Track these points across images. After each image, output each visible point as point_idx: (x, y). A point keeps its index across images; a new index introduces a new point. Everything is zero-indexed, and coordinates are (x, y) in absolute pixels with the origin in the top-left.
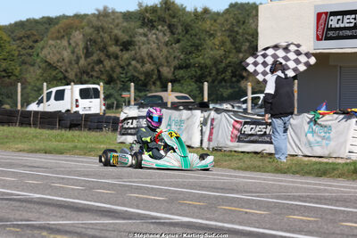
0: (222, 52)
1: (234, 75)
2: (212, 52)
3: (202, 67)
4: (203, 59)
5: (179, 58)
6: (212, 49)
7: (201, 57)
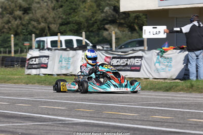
0: (90, 13)
2: (84, 13)
3: (79, 24)
5: (62, 19)
6: (84, 11)
7: (77, 17)
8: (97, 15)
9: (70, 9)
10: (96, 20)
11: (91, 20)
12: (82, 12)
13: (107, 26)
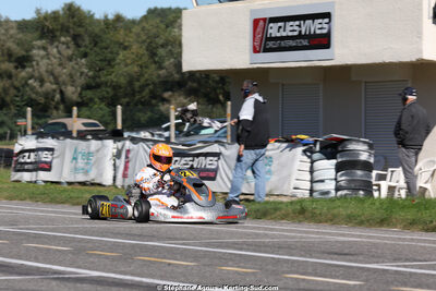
0: (137, 69)
4: (116, 76)
7: (113, 74)
8: (149, 71)
9: (101, 60)
10: (146, 80)
11: (138, 80)
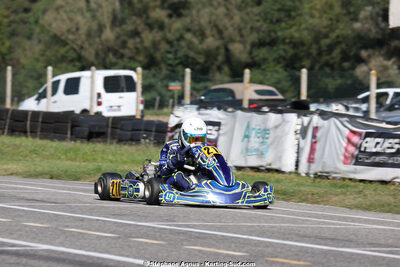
0: (326, 22)
1: (345, 57)
2: (311, 21)
3: (295, 45)
4: (298, 30)
5: (258, 30)
6: (312, 16)
7: (294, 28)
8: (341, 26)
9: (279, 10)
10: (338, 37)
11: (327, 37)
12: (307, 17)
13: (364, 54)
